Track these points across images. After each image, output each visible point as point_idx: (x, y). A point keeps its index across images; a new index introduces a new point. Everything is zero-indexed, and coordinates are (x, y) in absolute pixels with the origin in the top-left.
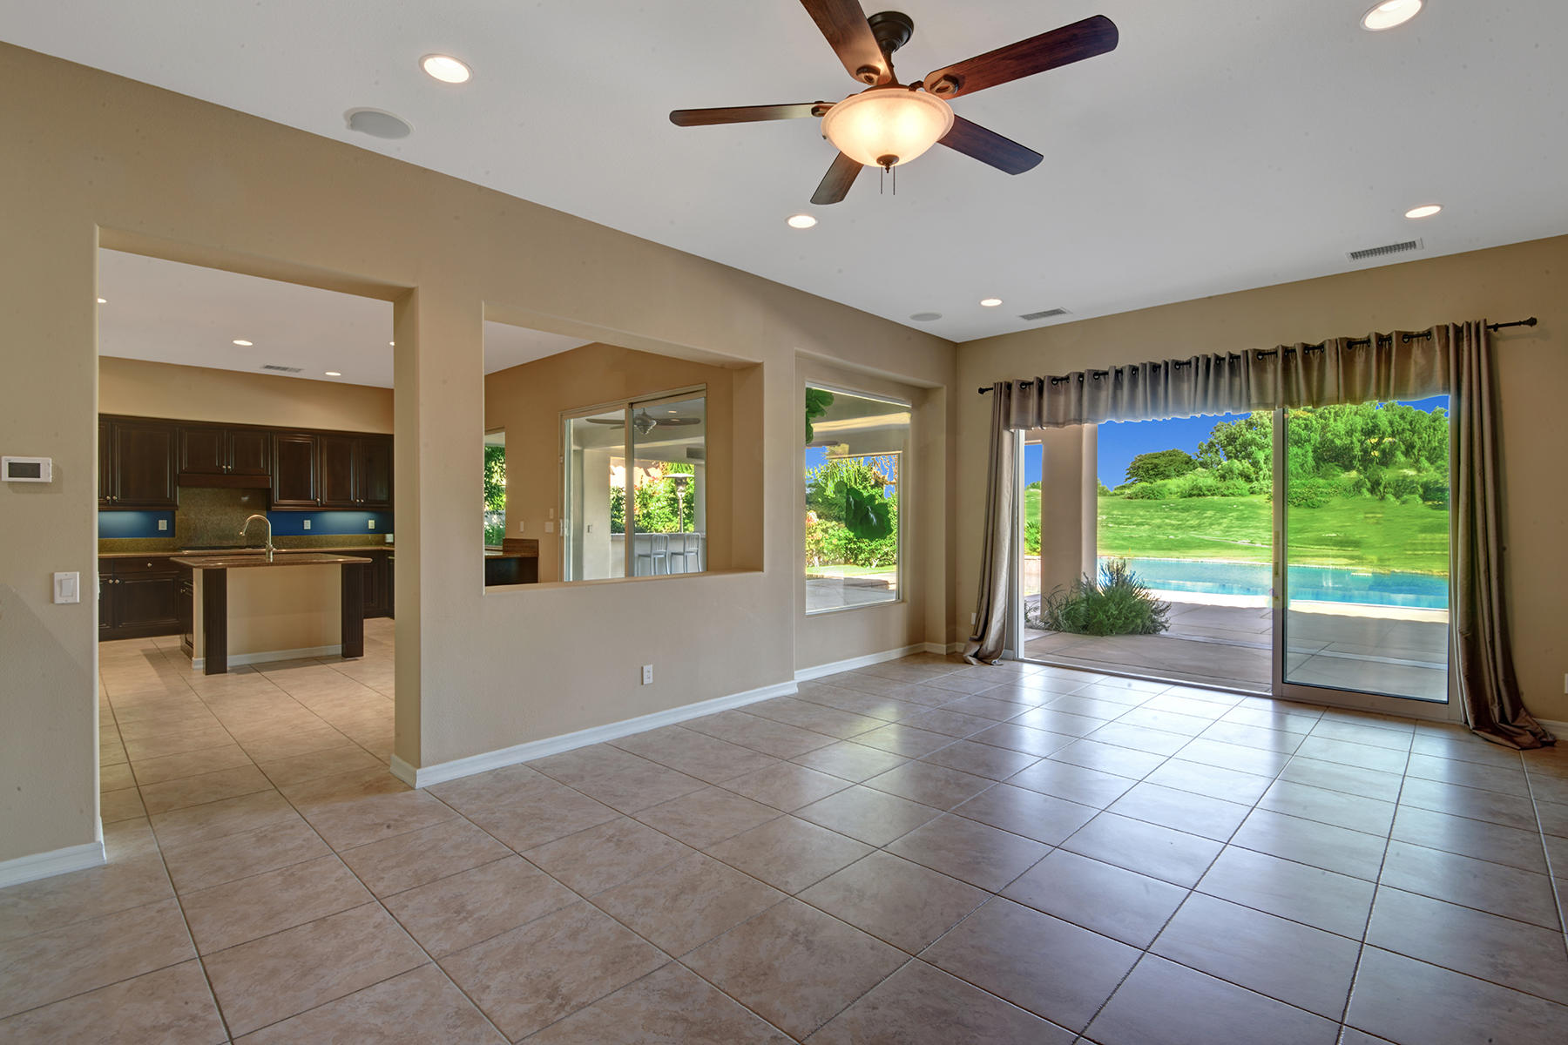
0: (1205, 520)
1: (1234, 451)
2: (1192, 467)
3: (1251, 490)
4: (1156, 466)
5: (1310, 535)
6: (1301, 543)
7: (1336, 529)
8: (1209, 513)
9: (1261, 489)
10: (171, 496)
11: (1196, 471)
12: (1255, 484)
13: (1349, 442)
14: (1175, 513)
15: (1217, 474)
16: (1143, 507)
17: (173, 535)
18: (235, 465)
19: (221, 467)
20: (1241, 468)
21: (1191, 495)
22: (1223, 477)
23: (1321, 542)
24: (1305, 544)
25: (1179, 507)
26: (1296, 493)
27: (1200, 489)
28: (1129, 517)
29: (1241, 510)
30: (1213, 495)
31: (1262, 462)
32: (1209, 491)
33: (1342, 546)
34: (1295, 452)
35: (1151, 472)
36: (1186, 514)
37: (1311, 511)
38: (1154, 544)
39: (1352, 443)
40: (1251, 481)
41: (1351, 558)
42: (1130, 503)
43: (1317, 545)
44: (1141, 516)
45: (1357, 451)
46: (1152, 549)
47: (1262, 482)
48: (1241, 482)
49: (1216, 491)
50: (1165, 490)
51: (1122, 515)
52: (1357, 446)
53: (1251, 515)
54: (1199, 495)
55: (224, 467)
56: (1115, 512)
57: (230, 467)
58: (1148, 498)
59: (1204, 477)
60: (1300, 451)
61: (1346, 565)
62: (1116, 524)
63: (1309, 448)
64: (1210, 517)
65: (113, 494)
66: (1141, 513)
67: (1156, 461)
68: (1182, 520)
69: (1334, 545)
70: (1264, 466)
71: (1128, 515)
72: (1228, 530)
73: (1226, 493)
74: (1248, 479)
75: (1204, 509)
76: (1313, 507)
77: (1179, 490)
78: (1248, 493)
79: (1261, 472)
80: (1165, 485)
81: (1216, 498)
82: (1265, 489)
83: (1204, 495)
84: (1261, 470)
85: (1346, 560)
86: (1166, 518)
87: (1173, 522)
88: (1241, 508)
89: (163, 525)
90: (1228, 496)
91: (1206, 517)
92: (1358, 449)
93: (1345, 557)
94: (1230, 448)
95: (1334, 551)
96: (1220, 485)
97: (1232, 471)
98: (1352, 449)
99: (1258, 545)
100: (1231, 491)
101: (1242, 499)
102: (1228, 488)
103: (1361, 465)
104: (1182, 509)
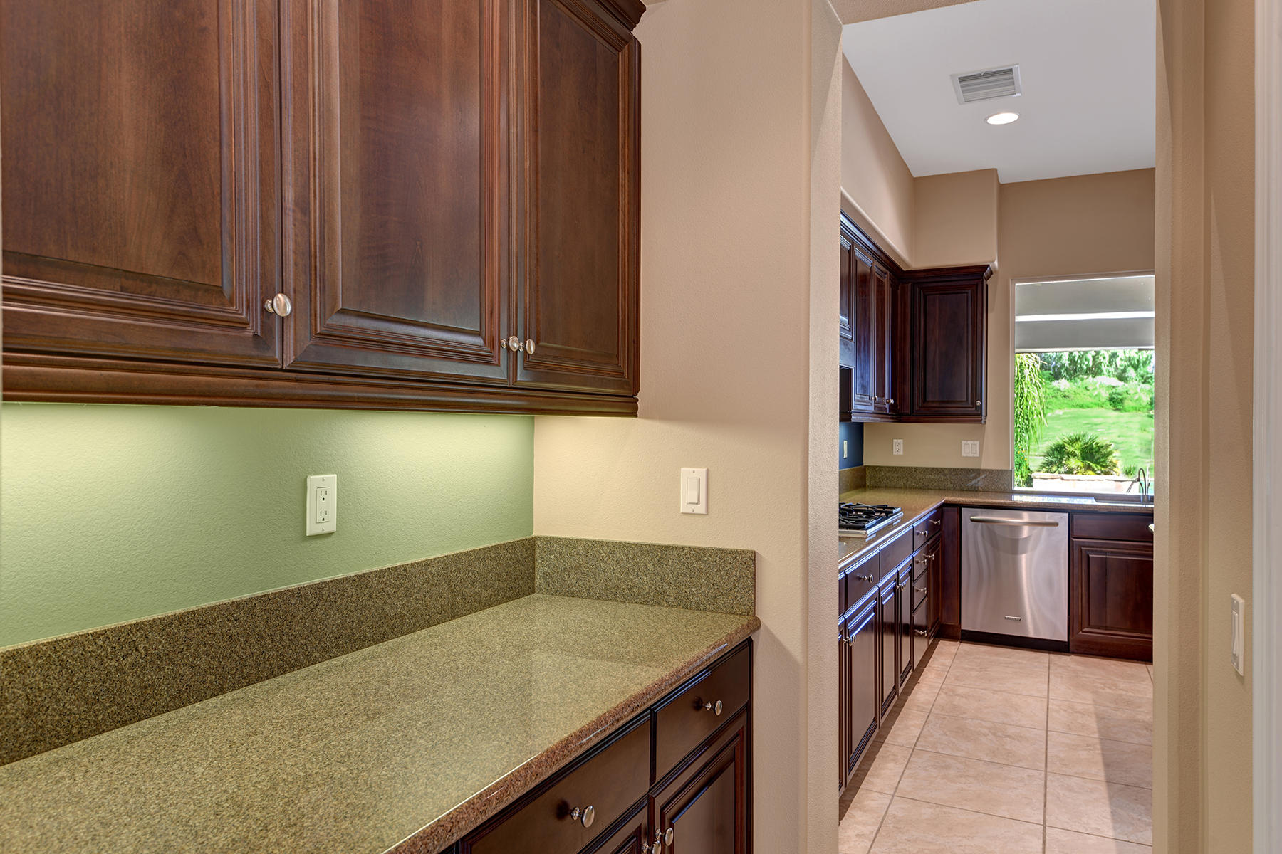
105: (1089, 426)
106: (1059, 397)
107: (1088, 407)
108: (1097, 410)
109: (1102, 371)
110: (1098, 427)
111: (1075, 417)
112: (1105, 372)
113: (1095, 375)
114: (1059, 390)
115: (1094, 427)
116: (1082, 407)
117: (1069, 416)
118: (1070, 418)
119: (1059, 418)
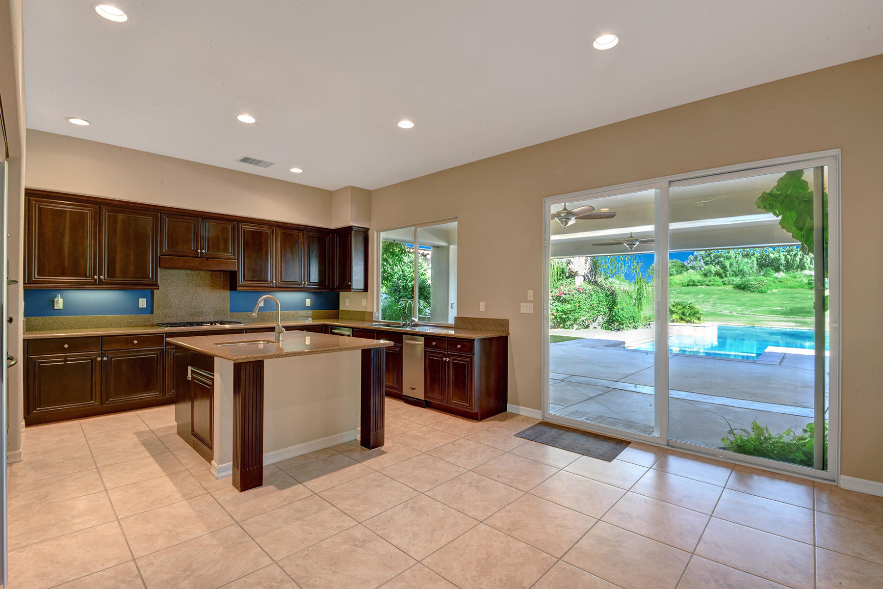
0: (699, 299)
1: (710, 260)
2: (685, 269)
3: (724, 282)
5: (763, 309)
6: (762, 313)
7: (780, 305)
8: (701, 296)
9: (729, 282)
10: (153, 276)
11: (688, 271)
12: (725, 279)
13: (778, 256)
14: (681, 295)
15: (702, 273)
17: (152, 313)
18: (208, 250)
19: (197, 251)
20: (716, 270)
21: (688, 285)
22: (705, 275)
23: (773, 312)
24: (763, 314)
25: (683, 292)
26: (751, 284)
27: (694, 282)
29: (719, 294)
30: (701, 285)
31: (728, 266)
32: (699, 283)
33: (786, 315)
34: (746, 261)
36: (687, 296)
37: (761, 294)
39: (780, 256)
40: (723, 278)
41: (796, 322)
43: (771, 314)
45: (783, 261)
47: (730, 278)
48: (717, 278)
49: (703, 283)
52: (783, 258)
53: (726, 296)
54: (693, 285)
55: (199, 251)
57: (204, 251)
59: (694, 275)
60: (749, 261)
61: (795, 326)
63: (754, 258)
64: (702, 298)
65: (100, 274)
69: (781, 315)
70: (729, 269)
72: (714, 305)
73: (709, 284)
74: (720, 275)
75: (698, 293)
76: (762, 292)
77: (681, 282)
78: (721, 284)
79: (727, 273)
81: (703, 287)
82: (732, 282)
83: (696, 285)
84: (727, 271)
85: (794, 323)
88: (719, 292)
89: (143, 303)
90: (710, 286)
91: (700, 298)
92: (783, 259)
93: (792, 322)
94: (707, 259)
95: (782, 318)
96: (705, 279)
97: (710, 272)
98: (780, 260)
99: (735, 314)
100: (712, 283)
101: (720, 288)
102: (710, 281)
103: (785, 269)
104: (685, 293)
105: (791, 298)
106: (777, 282)
107: (794, 288)
108: (800, 290)
109: (806, 267)
110: (796, 299)
111: (785, 293)
112: (807, 268)
113: (802, 270)
114: (777, 278)
115: (794, 299)
116: (790, 287)
117: (781, 293)
118: (782, 294)
119: (774, 294)
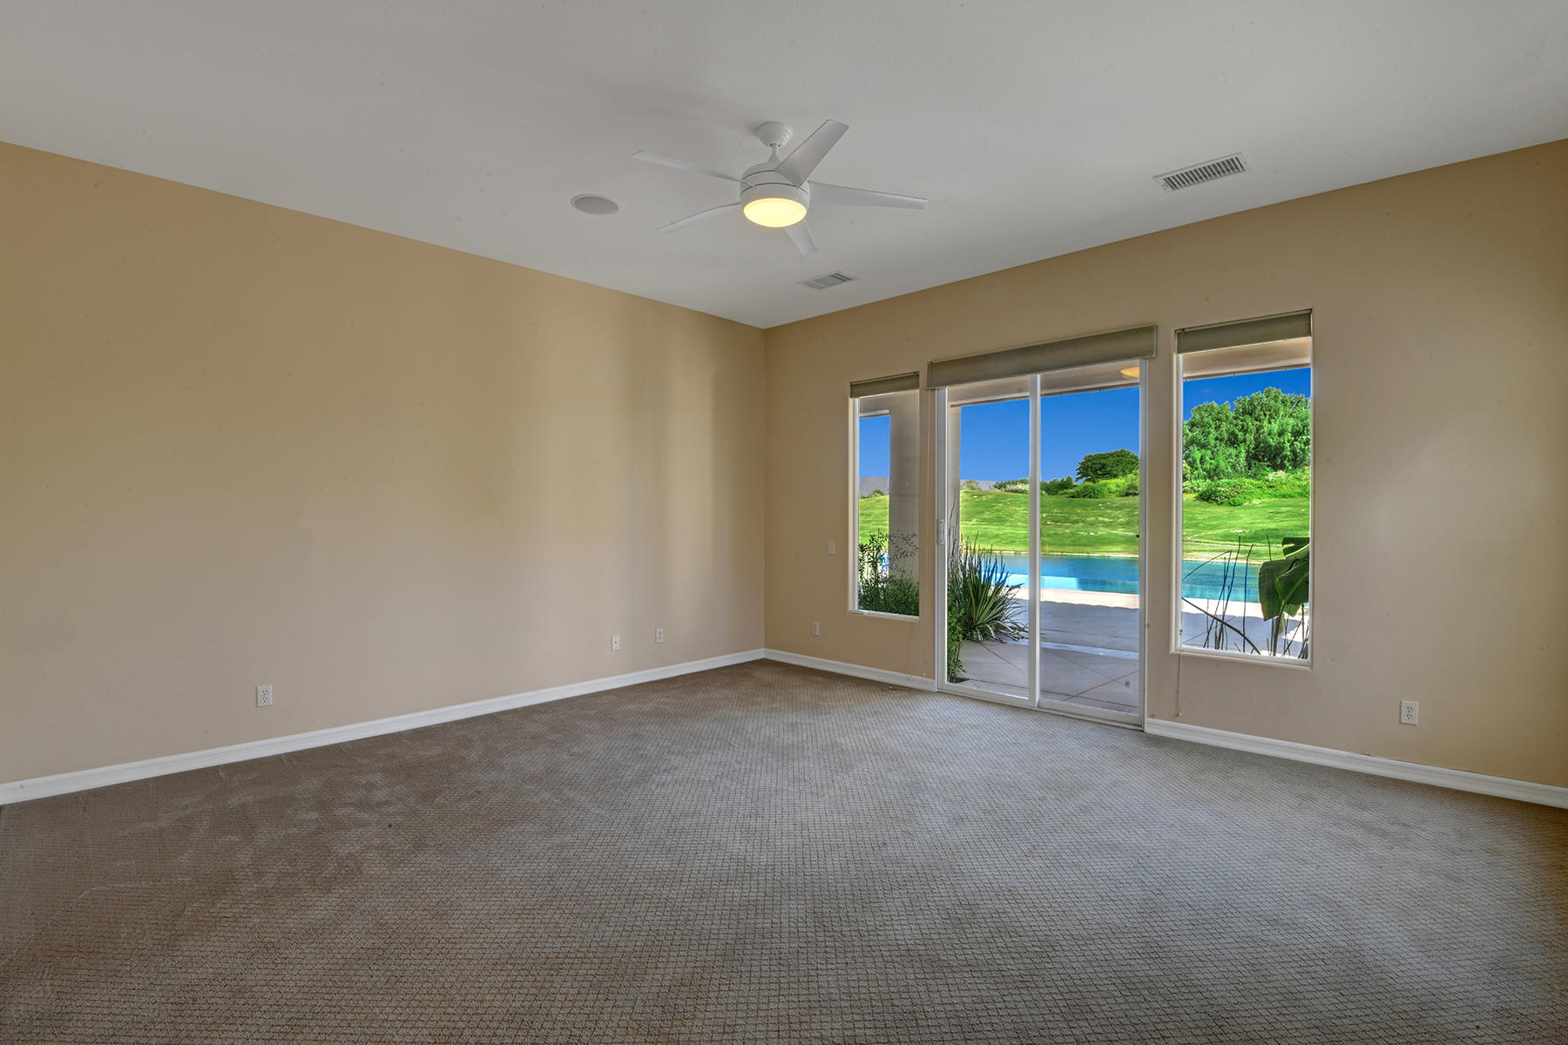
4: (1103, 466)
16: (1081, 505)
28: (1067, 515)
35: (1099, 472)
38: (1074, 541)
42: (1071, 501)
44: (1078, 514)
46: (1069, 545)
50: (1105, 490)
51: (1061, 513)
56: (1055, 511)
58: (1090, 497)
62: (1053, 521)
66: (1079, 511)
67: (1103, 461)
68: (1114, 518)
71: (1067, 513)
80: (1105, 485)
86: (1100, 516)
87: (1106, 520)
